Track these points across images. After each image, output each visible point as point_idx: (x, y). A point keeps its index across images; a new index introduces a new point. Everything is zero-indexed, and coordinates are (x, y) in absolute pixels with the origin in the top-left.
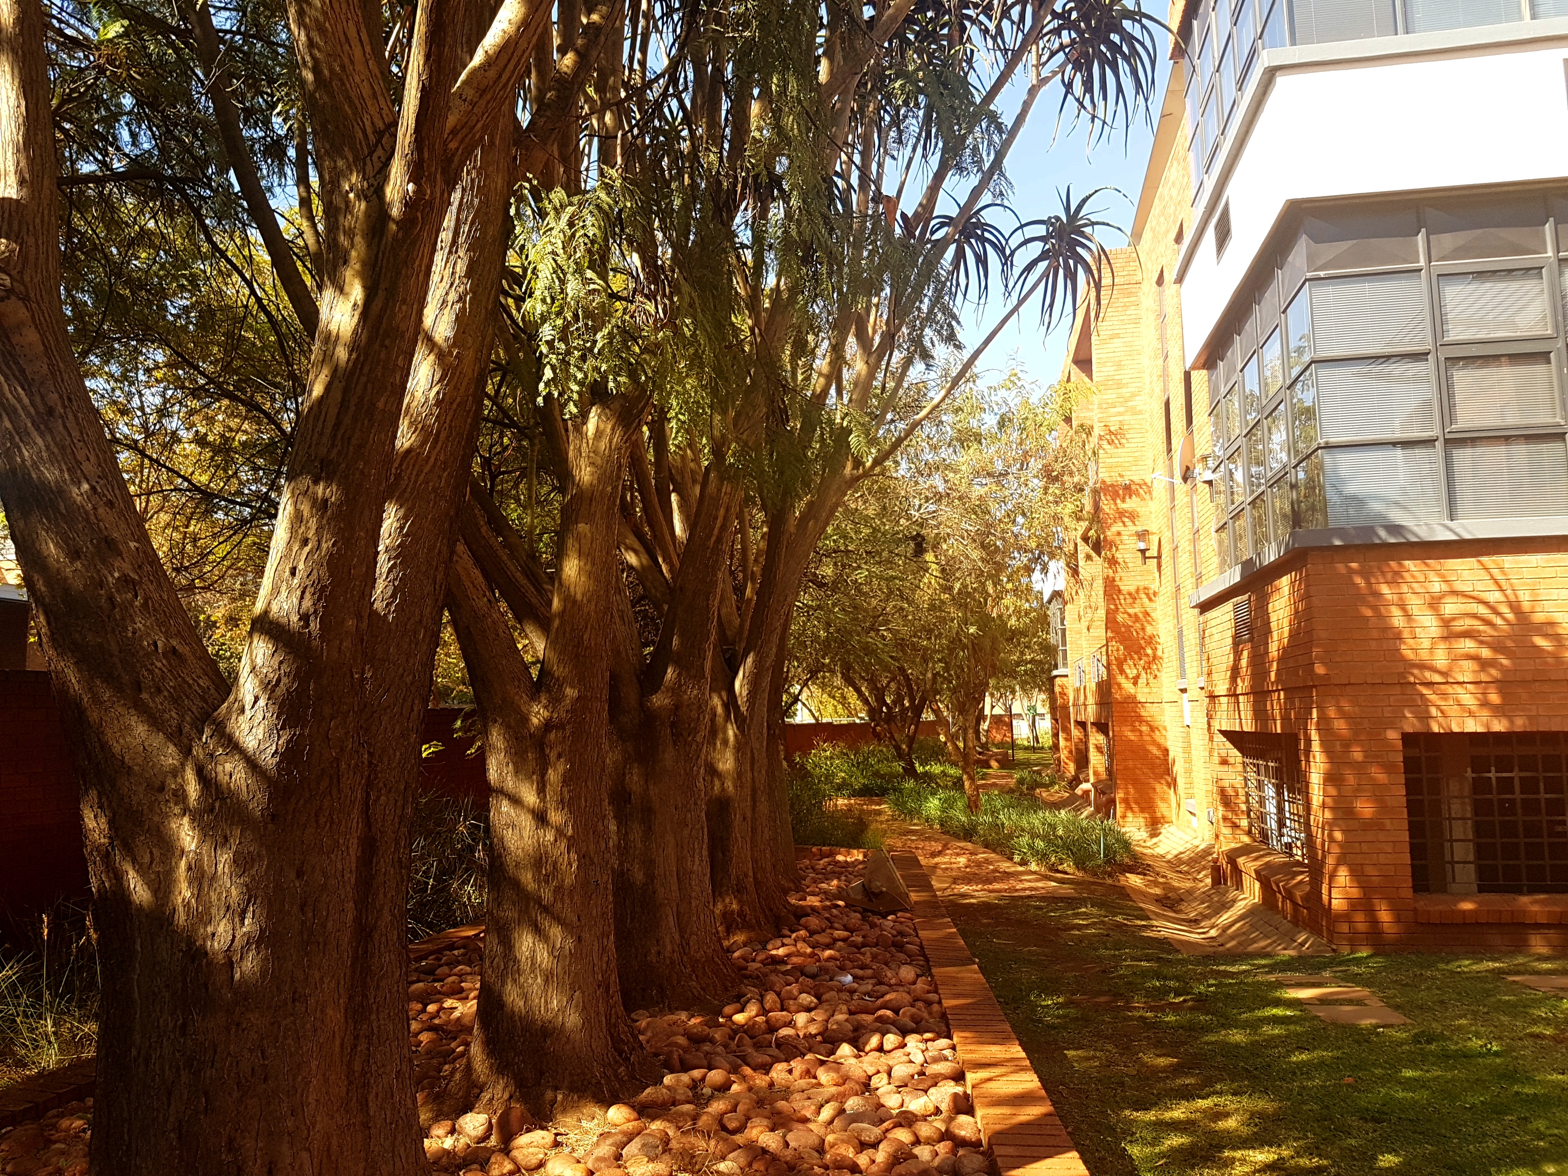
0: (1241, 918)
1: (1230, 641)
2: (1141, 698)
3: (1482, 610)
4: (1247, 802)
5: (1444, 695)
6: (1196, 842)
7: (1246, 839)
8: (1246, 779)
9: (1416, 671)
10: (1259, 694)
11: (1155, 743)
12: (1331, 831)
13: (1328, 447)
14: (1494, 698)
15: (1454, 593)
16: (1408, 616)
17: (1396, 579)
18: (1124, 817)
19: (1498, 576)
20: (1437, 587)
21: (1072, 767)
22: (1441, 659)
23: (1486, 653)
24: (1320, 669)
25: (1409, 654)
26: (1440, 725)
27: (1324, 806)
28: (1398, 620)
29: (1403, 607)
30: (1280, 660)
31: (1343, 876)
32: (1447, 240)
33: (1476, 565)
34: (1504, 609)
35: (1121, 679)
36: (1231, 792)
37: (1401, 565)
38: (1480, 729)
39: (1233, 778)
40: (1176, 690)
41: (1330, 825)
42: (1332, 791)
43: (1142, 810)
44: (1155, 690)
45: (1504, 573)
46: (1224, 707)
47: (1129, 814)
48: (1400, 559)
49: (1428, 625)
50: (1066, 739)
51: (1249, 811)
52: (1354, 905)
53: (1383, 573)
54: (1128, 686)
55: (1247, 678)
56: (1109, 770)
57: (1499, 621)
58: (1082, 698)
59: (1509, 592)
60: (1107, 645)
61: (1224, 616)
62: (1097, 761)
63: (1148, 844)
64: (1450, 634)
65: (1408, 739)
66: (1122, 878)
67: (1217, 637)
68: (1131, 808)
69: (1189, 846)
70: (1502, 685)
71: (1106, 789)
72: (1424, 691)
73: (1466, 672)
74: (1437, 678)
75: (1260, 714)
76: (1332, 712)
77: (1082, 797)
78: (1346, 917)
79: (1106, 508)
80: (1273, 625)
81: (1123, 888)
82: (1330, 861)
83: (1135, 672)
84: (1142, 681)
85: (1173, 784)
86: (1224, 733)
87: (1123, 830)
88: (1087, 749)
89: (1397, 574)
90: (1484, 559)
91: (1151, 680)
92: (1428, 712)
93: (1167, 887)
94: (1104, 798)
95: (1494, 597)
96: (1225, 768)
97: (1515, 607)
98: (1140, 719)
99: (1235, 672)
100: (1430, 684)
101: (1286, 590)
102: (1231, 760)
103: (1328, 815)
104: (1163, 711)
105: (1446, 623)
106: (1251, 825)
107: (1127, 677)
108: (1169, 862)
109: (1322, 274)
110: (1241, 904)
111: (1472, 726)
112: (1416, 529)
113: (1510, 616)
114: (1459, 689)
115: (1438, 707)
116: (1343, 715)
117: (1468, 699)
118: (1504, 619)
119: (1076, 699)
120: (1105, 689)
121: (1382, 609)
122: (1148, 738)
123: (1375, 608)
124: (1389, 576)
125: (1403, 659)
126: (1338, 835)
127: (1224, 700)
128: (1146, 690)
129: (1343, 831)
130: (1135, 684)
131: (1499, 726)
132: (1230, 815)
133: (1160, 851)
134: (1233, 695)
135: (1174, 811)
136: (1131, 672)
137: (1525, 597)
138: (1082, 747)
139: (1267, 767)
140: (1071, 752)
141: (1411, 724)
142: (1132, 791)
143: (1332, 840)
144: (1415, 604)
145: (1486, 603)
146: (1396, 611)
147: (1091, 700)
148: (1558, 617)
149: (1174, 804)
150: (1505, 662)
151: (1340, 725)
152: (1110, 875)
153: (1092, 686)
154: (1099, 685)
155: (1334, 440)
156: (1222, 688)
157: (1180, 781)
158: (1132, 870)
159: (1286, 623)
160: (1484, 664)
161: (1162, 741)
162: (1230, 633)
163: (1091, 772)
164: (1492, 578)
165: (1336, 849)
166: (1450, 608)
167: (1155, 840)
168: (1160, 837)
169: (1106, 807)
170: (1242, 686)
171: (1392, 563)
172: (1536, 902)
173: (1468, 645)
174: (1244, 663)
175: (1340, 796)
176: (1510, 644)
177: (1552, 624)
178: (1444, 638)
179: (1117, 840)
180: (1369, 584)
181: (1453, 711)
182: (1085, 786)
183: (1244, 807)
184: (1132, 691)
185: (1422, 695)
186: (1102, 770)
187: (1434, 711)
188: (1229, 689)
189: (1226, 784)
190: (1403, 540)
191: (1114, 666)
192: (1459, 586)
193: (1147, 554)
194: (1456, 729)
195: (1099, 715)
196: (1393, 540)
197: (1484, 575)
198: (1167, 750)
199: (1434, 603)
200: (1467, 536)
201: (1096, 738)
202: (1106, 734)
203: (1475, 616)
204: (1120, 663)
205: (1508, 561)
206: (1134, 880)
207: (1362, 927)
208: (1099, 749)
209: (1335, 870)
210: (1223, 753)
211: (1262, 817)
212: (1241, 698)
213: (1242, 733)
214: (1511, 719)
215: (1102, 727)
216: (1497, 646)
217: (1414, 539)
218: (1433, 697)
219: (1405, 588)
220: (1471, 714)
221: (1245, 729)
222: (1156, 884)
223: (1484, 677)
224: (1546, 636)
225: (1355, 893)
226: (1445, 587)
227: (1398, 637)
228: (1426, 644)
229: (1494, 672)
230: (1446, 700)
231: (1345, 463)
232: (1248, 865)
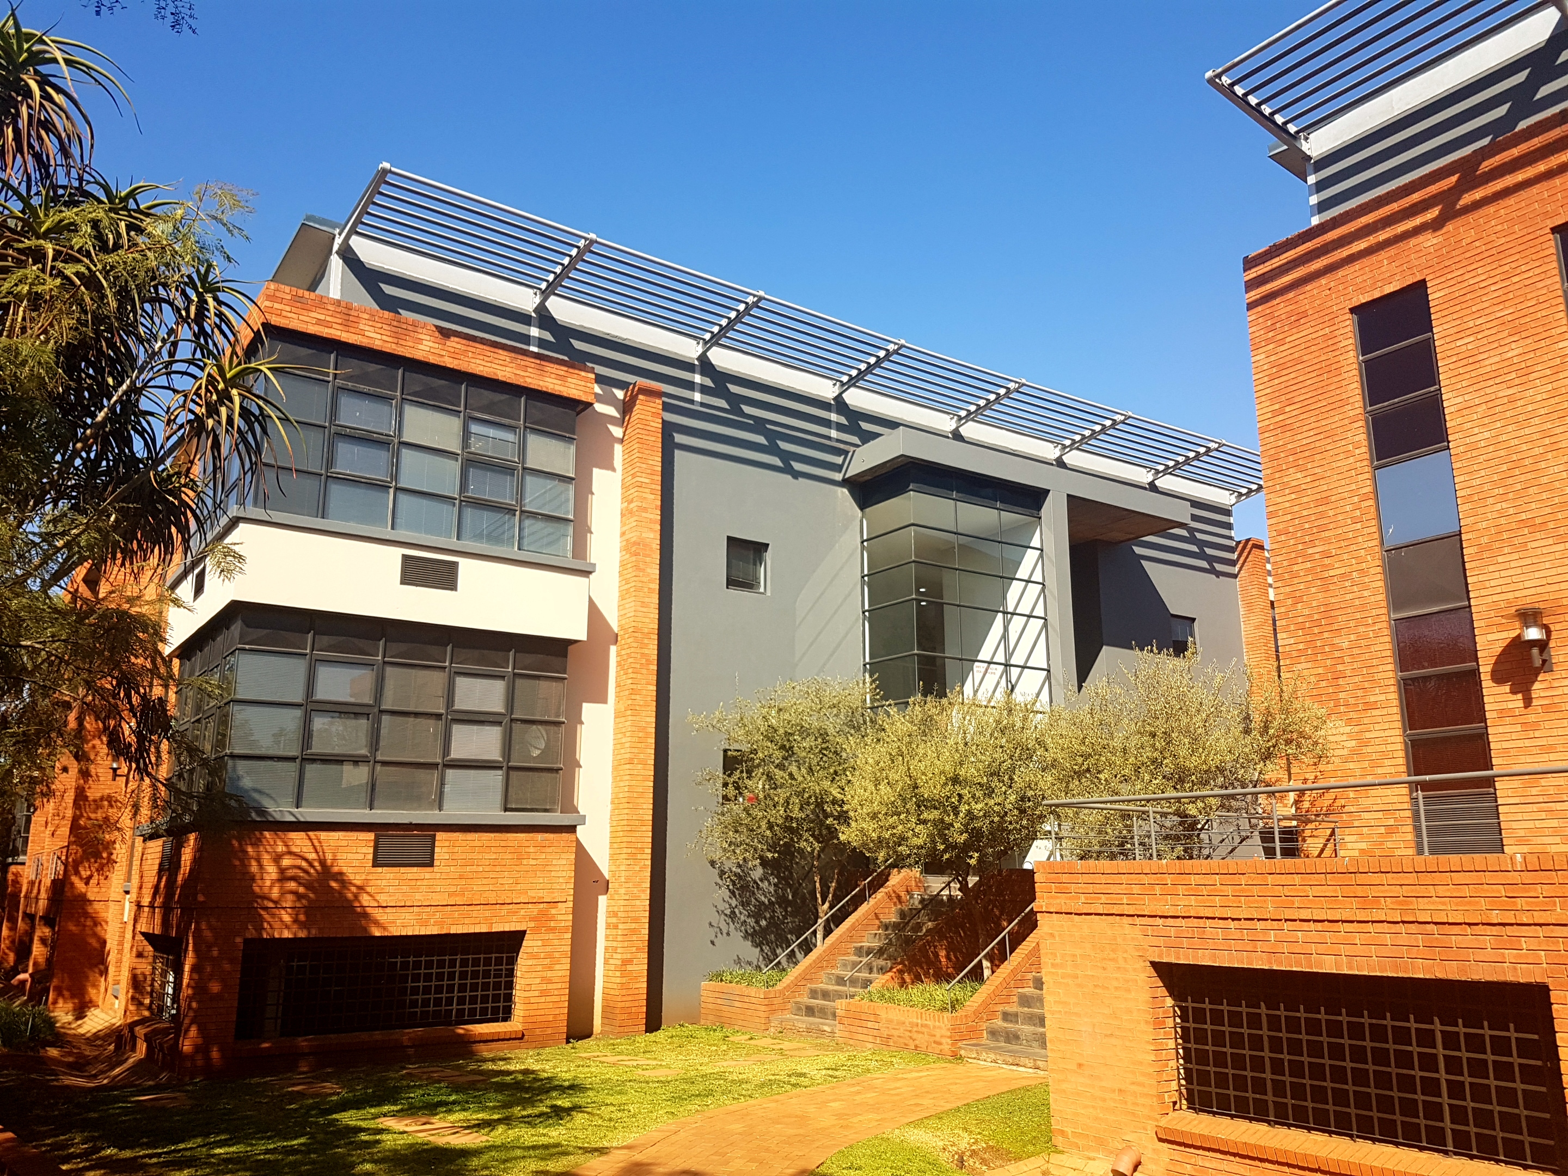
0: (128, 1069)
1: (156, 867)
2: (91, 896)
3: (304, 864)
4: (152, 985)
5: (273, 915)
6: (114, 1021)
7: (146, 1013)
8: (154, 968)
9: (259, 900)
10: (167, 909)
11: (95, 935)
12: (190, 1002)
13: (233, 756)
14: (302, 917)
15: (290, 853)
16: (261, 866)
17: (257, 843)
18: (55, 1002)
19: (317, 844)
20: (280, 848)
21: (11, 957)
22: (275, 893)
23: (301, 890)
24: (201, 898)
25: (257, 889)
26: (268, 934)
27: (188, 986)
28: (254, 868)
29: (258, 860)
30: (182, 886)
31: (193, 1031)
32: (325, 640)
33: (305, 837)
34: (316, 864)
35: (75, 879)
36: (141, 978)
37: (262, 834)
38: (290, 936)
39: (145, 967)
40: (121, 891)
41: (190, 998)
42: (196, 976)
43: (73, 996)
44: (103, 890)
45: (320, 842)
46: (146, 915)
47: (61, 1001)
48: (262, 830)
49: (272, 871)
50: (10, 929)
51: (152, 991)
52: (197, 1048)
53: (250, 839)
54: (80, 885)
55: (162, 896)
56: (49, 960)
57: (312, 871)
58: (35, 891)
59: (321, 853)
60: (68, 846)
61: (156, 847)
62: (38, 951)
63: (73, 1026)
64: (283, 877)
65: (247, 941)
66: (42, 1051)
67: (149, 862)
68: (63, 996)
69: (107, 1024)
70: (308, 910)
71: (42, 978)
72: (262, 912)
73: (289, 901)
74: (271, 905)
75: (165, 923)
76: (203, 926)
77: (17, 986)
78: (191, 1057)
79: (88, 726)
80: (183, 863)
81: (42, 1057)
82: (187, 1021)
83: (89, 873)
84: (93, 882)
85: (105, 972)
86: (143, 934)
87: (52, 1015)
88: (31, 941)
89: (259, 840)
90: (310, 833)
91: (102, 881)
92: (262, 925)
93: (81, 1056)
94: (39, 987)
95: (312, 856)
96: (140, 960)
97: (323, 862)
98: (86, 915)
99: (156, 888)
100: (266, 909)
101: (192, 842)
102: (146, 954)
103: (190, 991)
104: (107, 907)
105: (282, 871)
106: (151, 1002)
107: (81, 878)
108: (88, 1039)
109: (247, 647)
110: (131, 1060)
111: (286, 934)
112: (274, 814)
113: (319, 868)
114: (283, 912)
115: (269, 923)
116: (211, 928)
117: (287, 918)
118: (316, 870)
119: (29, 892)
120: (59, 887)
121: (246, 861)
122: (90, 932)
123: (242, 861)
124: (253, 840)
125: (253, 892)
126: (194, 1005)
127: (146, 909)
128: (96, 890)
129: (198, 1002)
130: (87, 883)
131: (302, 934)
132: (137, 995)
133: (81, 1031)
134: (152, 906)
135: (102, 996)
136: (85, 874)
137: (329, 857)
138: (26, 939)
139: (168, 959)
140: (13, 942)
141: (251, 933)
142: (67, 980)
143: (190, 1007)
144: (266, 858)
145: (306, 860)
146: (254, 863)
147: (43, 895)
148: (345, 870)
149: (102, 989)
150: (311, 895)
151: (207, 934)
152: (32, 1049)
153: (47, 882)
154: (53, 881)
155: (236, 751)
156: (146, 901)
157: (111, 969)
158: (53, 1045)
159: (188, 863)
160: (299, 896)
161: (102, 934)
162: (157, 861)
163: (31, 964)
164: (313, 845)
165: (191, 1014)
166: (286, 862)
167: (79, 1022)
168: (86, 1019)
169: (38, 993)
170: (159, 901)
171: (257, 833)
172: (306, 1040)
173: (292, 885)
174: (163, 884)
175: (200, 979)
176: (316, 885)
177: (341, 874)
178: (279, 880)
179: (44, 1021)
180: (240, 844)
181: (277, 925)
182: (22, 976)
183: (149, 989)
184: (83, 890)
185: (260, 915)
186: (41, 960)
187: (265, 925)
188: (150, 902)
189: (138, 972)
190: (264, 819)
191: (71, 867)
192: (294, 849)
193: (119, 772)
194: (277, 936)
195: (48, 909)
196: (258, 819)
197: (308, 843)
198: (105, 942)
199: (277, 859)
200: (302, 820)
201: (42, 931)
202: (52, 927)
203: (299, 868)
204: (77, 864)
205: (323, 835)
206: (53, 1052)
207: (200, 1063)
208: (43, 941)
209: (189, 1027)
210: (140, 949)
211: (162, 996)
212: (157, 910)
213: (153, 934)
214: (309, 930)
215: (48, 920)
216: (308, 886)
217: (271, 819)
218: (266, 916)
219: (261, 849)
220: (287, 927)
221: (156, 932)
222: (70, 1054)
223: (298, 905)
224: (336, 880)
225: (200, 1041)
226: (285, 849)
227: (253, 879)
228: (268, 883)
229: (304, 901)
230: (274, 918)
231: (242, 765)
232: (140, 1031)
